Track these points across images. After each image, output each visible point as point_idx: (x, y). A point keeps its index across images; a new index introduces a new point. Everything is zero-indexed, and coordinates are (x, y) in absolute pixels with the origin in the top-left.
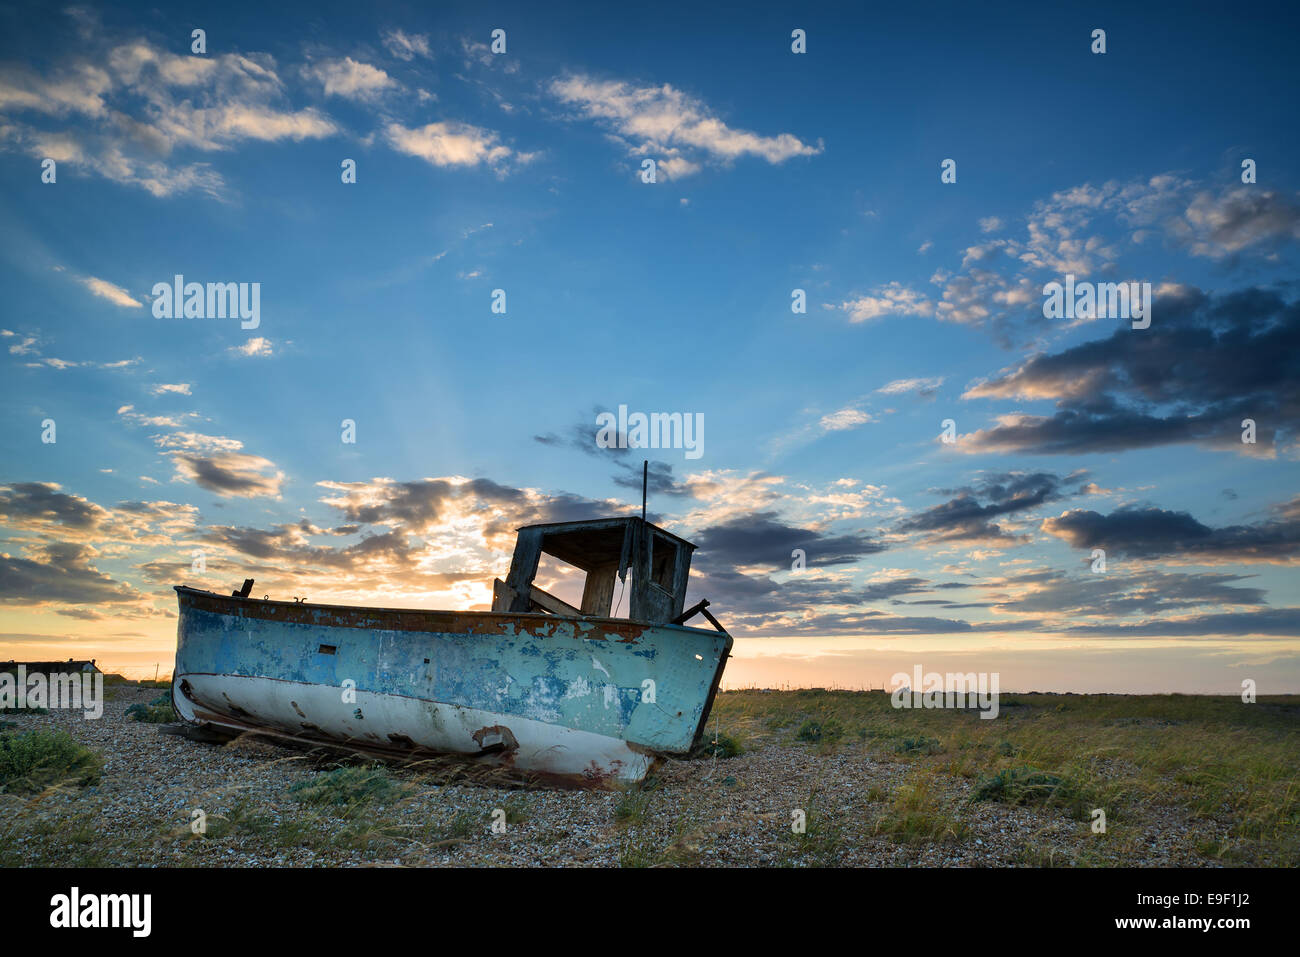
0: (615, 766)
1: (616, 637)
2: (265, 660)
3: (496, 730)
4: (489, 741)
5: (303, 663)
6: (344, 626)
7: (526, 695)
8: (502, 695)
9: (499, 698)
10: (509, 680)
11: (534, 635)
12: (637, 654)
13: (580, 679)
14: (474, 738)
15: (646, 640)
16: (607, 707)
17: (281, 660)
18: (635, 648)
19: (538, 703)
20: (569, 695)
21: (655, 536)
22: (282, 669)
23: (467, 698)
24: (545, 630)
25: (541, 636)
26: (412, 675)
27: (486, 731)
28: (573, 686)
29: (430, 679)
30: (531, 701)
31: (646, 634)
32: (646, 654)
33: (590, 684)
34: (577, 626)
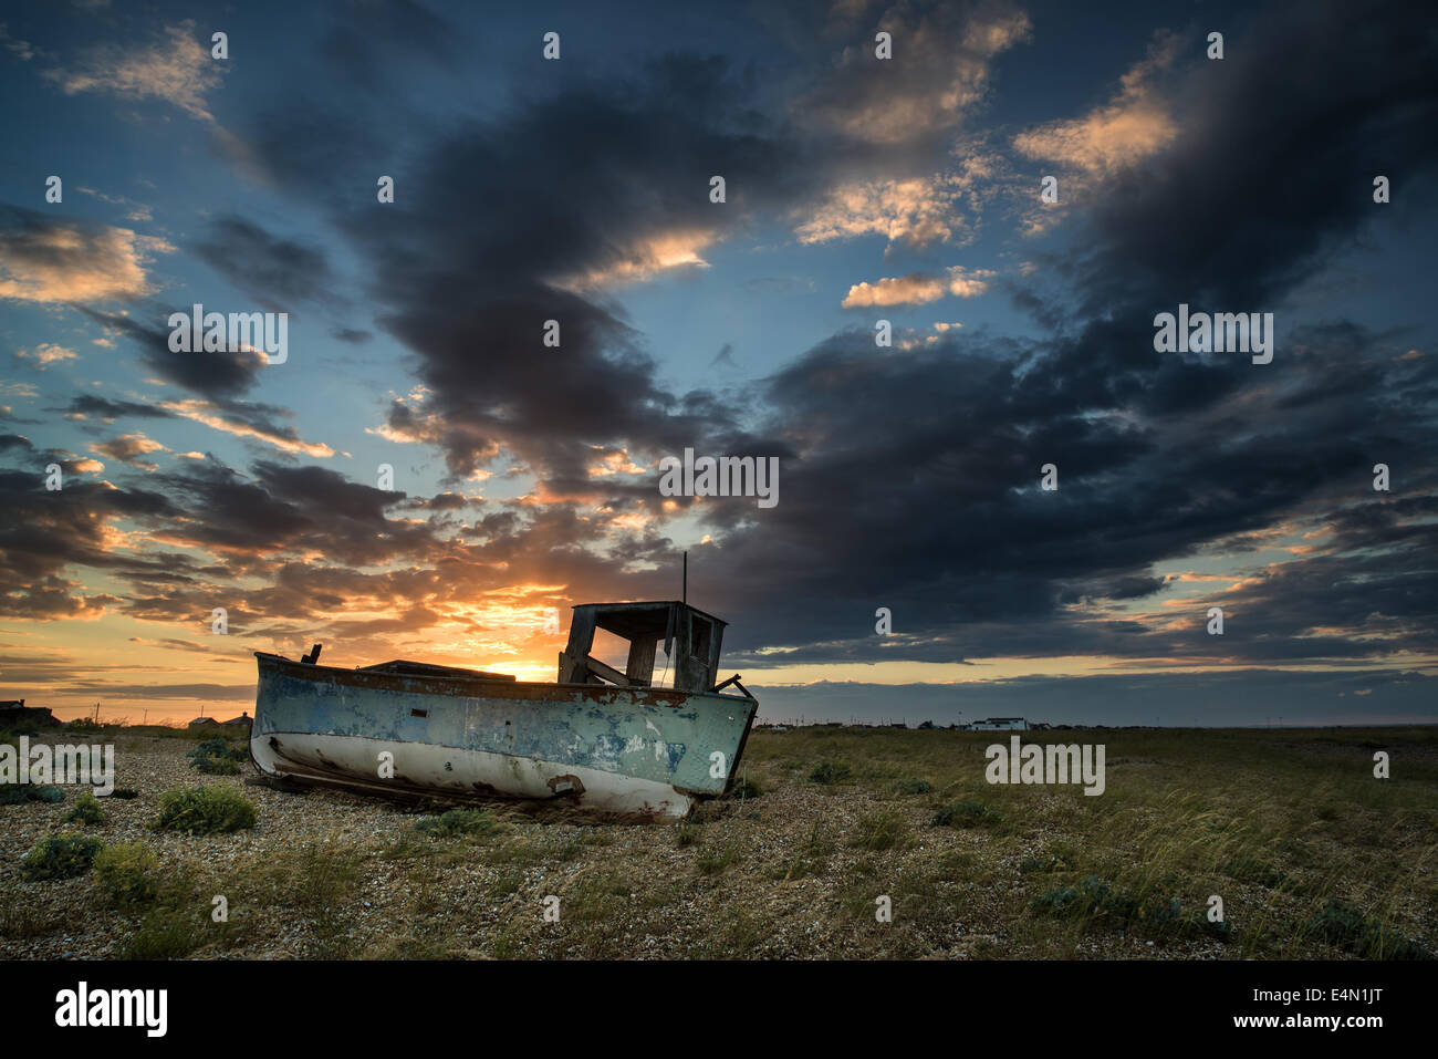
0: (664, 805)
1: (665, 703)
2: (360, 721)
3: (567, 778)
4: (560, 787)
5: (397, 724)
6: (433, 693)
7: (592, 750)
8: (572, 750)
9: (570, 753)
10: (578, 737)
11: (598, 702)
12: (682, 716)
13: (636, 737)
14: (548, 785)
15: (689, 706)
16: (658, 759)
17: (375, 722)
18: (681, 712)
19: (602, 757)
20: (627, 750)
21: (694, 617)
22: (377, 729)
23: (543, 752)
24: (608, 698)
25: (605, 703)
26: (496, 735)
27: (558, 779)
28: (631, 743)
29: (511, 738)
30: (596, 755)
31: (689, 700)
32: (689, 716)
33: (644, 740)
34: (634, 695)
